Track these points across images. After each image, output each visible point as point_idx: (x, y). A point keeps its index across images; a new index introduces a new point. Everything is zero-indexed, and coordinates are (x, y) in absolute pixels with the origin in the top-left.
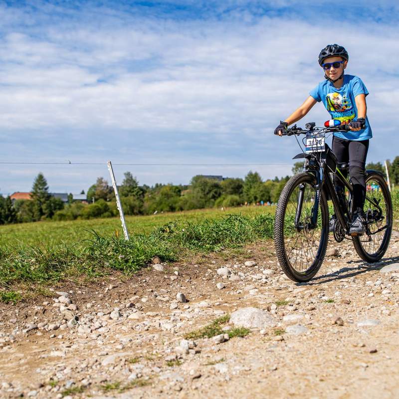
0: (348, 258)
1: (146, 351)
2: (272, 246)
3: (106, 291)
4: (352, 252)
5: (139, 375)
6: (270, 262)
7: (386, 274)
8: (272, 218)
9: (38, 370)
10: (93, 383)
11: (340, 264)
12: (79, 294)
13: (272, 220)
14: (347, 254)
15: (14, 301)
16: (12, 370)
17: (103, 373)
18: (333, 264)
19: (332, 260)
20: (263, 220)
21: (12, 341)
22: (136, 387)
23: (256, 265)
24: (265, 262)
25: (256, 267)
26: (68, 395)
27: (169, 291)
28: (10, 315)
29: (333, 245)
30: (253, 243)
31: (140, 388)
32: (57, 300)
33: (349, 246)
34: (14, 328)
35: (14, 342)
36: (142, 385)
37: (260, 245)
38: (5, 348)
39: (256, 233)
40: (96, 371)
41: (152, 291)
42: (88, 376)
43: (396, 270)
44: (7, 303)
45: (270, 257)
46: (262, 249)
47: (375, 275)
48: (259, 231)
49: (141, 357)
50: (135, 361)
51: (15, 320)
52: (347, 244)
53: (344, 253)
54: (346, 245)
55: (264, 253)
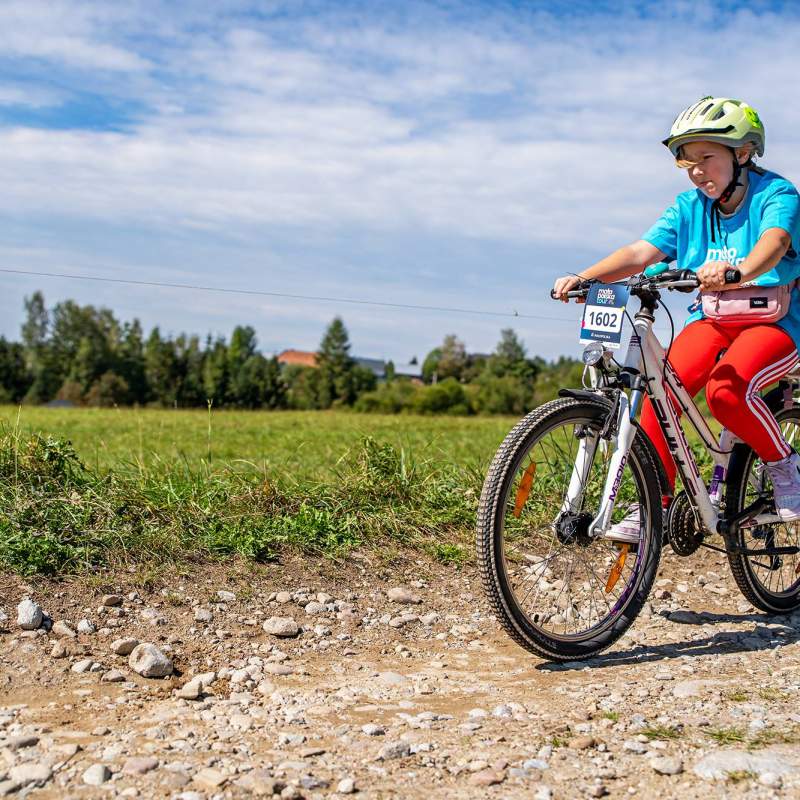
1: (749, 683)
3: (608, 563)
5: (768, 724)
9: (559, 689)
10: (685, 725)
12: (562, 563)
15: (456, 562)
16: (511, 684)
17: (689, 711)
21: (480, 633)
22: (776, 742)
26: (654, 739)
27: (724, 576)
28: (457, 586)
31: (787, 746)
32: (528, 570)
34: (472, 611)
35: (484, 634)
36: (787, 741)
38: (475, 644)
40: (673, 707)
41: (692, 573)
42: (663, 713)
44: (446, 565)
49: (746, 692)
50: (739, 697)
51: (470, 597)
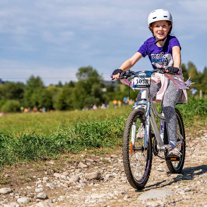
0: (111, 181)
2: (32, 169)
4: (117, 175)
6: (28, 187)
7: (143, 202)
8: (37, 138)
11: (101, 188)
13: (36, 139)
14: (110, 177)
18: (93, 190)
19: (94, 184)
20: (26, 140)
23: (12, 192)
24: (22, 188)
25: (11, 194)
29: (97, 167)
30: (12, 167)
33: (114, 167)
37: (19, 169)
39: (17, 156)
43: (153, 197)
45: (28, 181)
46: (21, 174)
47: (132, 203)
48: (20, 152)
52: (112, 165)
53: (108, 176)
54: (111, 167)
55: (22, 177)
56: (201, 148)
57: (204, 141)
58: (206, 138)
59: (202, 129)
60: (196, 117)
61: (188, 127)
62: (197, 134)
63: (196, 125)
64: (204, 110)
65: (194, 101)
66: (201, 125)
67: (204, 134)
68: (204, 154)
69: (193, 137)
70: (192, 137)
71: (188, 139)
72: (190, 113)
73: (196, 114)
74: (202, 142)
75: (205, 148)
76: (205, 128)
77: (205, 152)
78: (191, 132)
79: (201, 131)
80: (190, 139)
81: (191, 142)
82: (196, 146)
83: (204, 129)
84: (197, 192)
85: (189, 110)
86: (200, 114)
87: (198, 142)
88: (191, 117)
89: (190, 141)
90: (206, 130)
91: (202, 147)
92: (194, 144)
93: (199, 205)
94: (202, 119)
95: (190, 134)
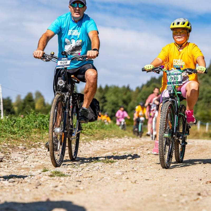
56: (36, 157)
57: (40, 151)
58: (42, 149)
59: (39, 141)
60: (35, 129)
61: (24, 138)
62: (33, 145)
63: (34, 138)
64: (44, 125)
65: (35, 116)
66: (39, 138)
67: (41, 146)
68: (38, 161)
69: (29, 147)
70: (27, 147)
71: (23, 148)
72: (28, 126)
73: (35, 127)
74: (38, 152)
75: (39, 157)
76: (43, 141)
77: (38, 160)
78: (27, 143)
79: (39, 143)
80: (25, 148)
81: (26, 151)
82: (31, 154)
83: (41, 142)
84: (21, 183)
85: (28, 123)
86: (39, 128)
87: (34, 152)
88: (28, 129)
89: (24, 150)
90: (43, 142)
91: (37, 155)
92: (28, 153)
93: (21, 189)
94: (40, 133)
95: (25, 144)
